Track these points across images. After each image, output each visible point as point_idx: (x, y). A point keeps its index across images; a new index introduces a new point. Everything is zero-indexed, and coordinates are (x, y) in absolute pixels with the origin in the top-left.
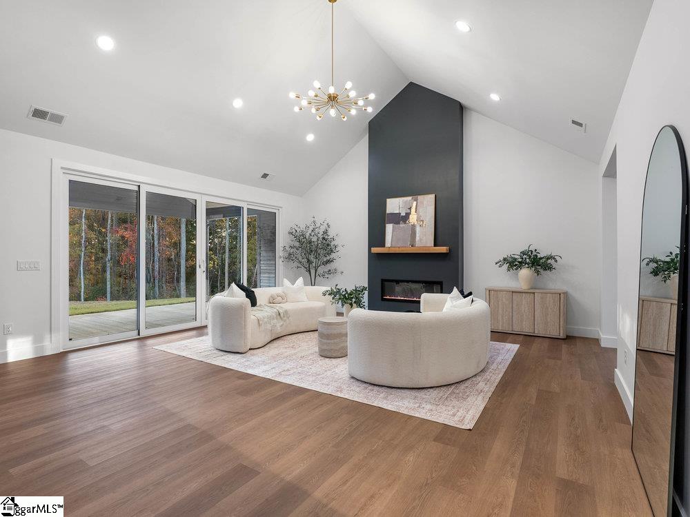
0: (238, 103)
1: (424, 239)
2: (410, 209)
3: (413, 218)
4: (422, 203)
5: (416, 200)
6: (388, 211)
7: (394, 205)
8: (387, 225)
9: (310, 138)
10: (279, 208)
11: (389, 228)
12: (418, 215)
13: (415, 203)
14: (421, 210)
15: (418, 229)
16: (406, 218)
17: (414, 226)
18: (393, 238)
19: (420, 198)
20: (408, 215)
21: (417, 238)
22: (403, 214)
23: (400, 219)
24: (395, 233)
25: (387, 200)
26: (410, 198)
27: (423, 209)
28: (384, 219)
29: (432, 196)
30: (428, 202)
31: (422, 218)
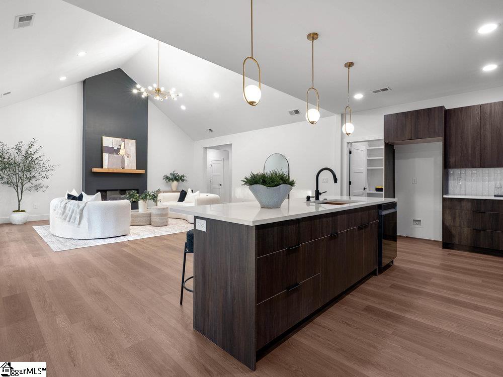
1: (130, 165)
2: (120, 146)
3: (122, 152)
4: (128, 144)
5: (124, 141)
7: (108, 142)
8: (104, 154)
11: (106, 156)
12: (126, 150)
13: (123, 143)
14: (127, 147)
15: (126, 159)
16: (118, 151)
17: (123, 157)
18: (109, 163)
19: (127, 140)
21: (126, 164)
22: (116, 148)
23: (114, 151)
24: (110, 159)
25: (103, 137)
26: (120, 139)
27: (129, 148)
28: (101, 150)
29: (134, 141)
30: (131, 144)
31: (128, 153)
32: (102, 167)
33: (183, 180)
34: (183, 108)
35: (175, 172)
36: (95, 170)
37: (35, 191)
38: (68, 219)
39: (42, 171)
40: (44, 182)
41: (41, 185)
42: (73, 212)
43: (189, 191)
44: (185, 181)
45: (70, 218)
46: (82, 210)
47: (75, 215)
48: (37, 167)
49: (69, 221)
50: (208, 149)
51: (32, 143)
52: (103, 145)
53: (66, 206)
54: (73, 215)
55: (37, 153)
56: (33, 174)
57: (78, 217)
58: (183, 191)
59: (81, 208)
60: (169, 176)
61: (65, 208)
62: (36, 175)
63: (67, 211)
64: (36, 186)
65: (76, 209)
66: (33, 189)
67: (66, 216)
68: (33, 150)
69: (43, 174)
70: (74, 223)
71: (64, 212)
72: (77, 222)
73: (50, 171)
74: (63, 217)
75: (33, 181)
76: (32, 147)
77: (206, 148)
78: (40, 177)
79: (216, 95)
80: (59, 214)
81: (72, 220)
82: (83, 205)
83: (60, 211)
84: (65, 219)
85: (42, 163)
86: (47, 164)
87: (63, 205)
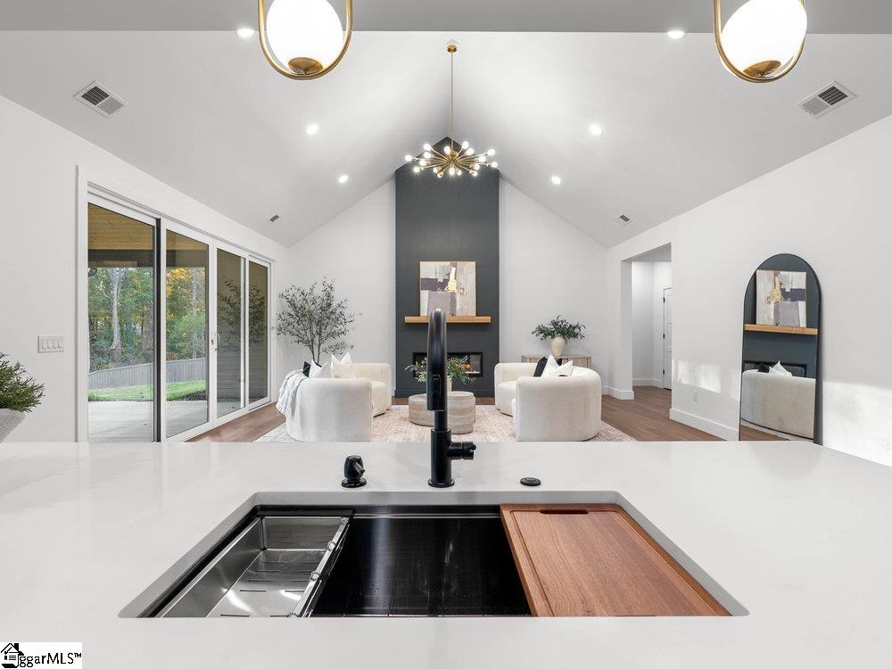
0: (312, 129)
1: (466, 309)
2: (448, 275)
3: (452, 286)
4: (462, 269)
5: (456, 266)
6: (422, 276)
7: (429, 269)
8: (421, 291)
9: (343, 179)
10: (271, 261)
11: (425, 295)
12: (458, 282)
13: (454, 269)
14: (460, 277)
15: (458, 297)
16: (444, 284)
17: (453, 294)
18: (428, 305)
19: (460, 264)
20: (446, 282)
21: (458, 307)
22: (441, 280)
23: (437, 285)
24: (431, 299)
25: (421, 263)
26: (448, 263)
27: (463, 277)
28: (418, 285)
29: (473, 264)
30: (469, 269)
31: (462, 286)
32: (418, 314)
33: (575, 336)
34: (556, 180)
35: (560, 319)
36: (408, 319)
44: (578, 337)
50: (633, 262)
58: (543, 359)
60: (547, 326)
77: (629, 261)
79: (596, 130)
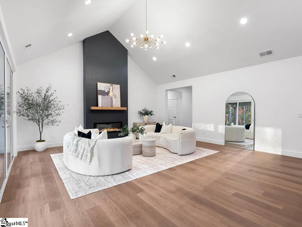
1: (117, 104)
2: (110, 89)
3: (111, 94)
4: (115, 88)
5: (112, 86)
7: (102, 86)
8: (99, 95)
11: (100, 97)
12: (113, 93)
13: (111, 87)
14: (114, 91)
15: (114, 99)
16: (108, 93)
17: (112, 98)
18: (102, 103)
19: (114, 85)
20: (109, 92)
21: (114, 103)
22: (106, 91)
23: (105, 93)
24: (103, 100)
25: (98, 83)
26: (109, 84)
27: (115, 90)
28: (97, 92)
29: (119, 86)
30: (117, 88)
31: (115, 95)
32: (97, 106)
33: (151, 115)
34: (155, 59)
35: (146, 109)
36: (93, 108)
37: (52, 125)
38: (80, 157)
39: (56, 110)
40: (58, 118)
41: (56, 120)
42: (84, 151)
43: (164, 124)
44: (153, 115)
45: (82, 156)
46: (93, 149)
47: (87, 152)
48: (53, 106)
49: (81, 159)
50: (168, 91)
51: (49, 88)
52: (98, 89)
53: (77, 144)
54: (85, 153)
55: (52, 95)
56: (50, 112)
57: (89, 155)
58: (158, 123)
59: (91, 146)
60: (142, 111)
61: (77, 145)
62: (52, 113)
63: (79, 149)
64: (52, 121)
65: (87, 147)
66: (50, 123)
67: (79, 154)
68: (49, 94)
69: (57, 112)
70: (86, 160)
71: (76, 150)
72: (88, 160)
73: (62, 109)
74: (76, 155)
75: (50, 117)
76: (49, 91)
77: (167, 90)
78: (55, 114)
79: (188, 45)
80: (72, 150)
81: (83, 158)
82: (93, 144)
83: (73, 148)
84: (77, 157)
85: (56, 103)
86: (59, 104)
87: (75, 143)
